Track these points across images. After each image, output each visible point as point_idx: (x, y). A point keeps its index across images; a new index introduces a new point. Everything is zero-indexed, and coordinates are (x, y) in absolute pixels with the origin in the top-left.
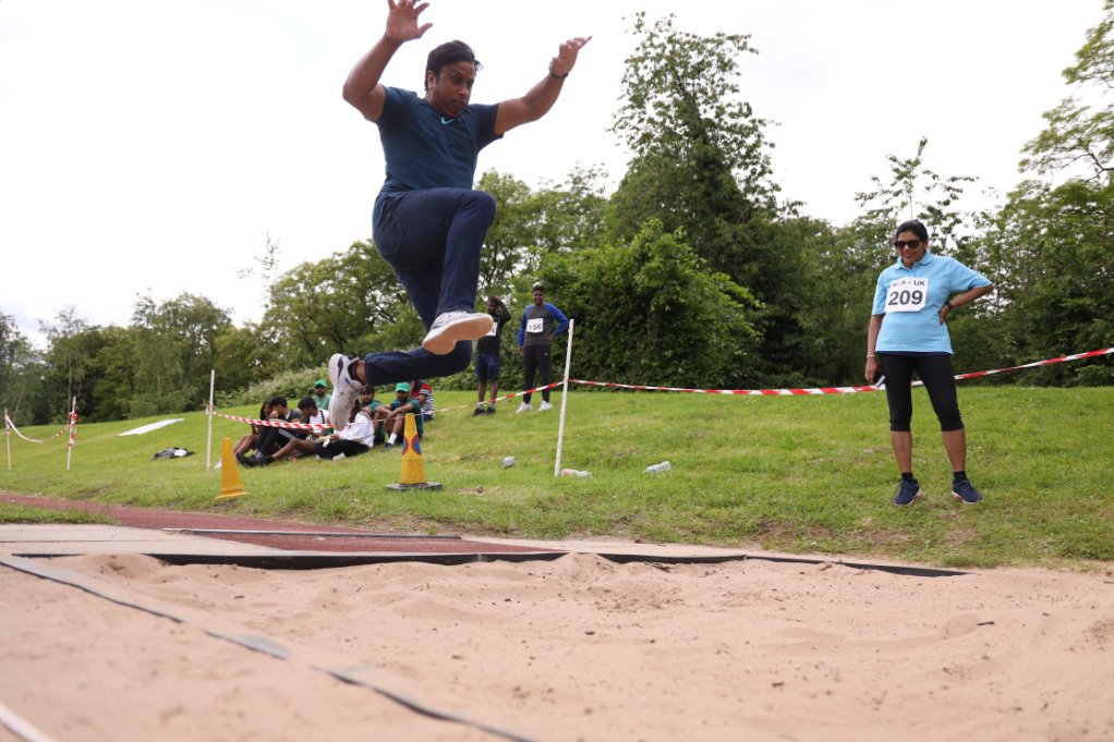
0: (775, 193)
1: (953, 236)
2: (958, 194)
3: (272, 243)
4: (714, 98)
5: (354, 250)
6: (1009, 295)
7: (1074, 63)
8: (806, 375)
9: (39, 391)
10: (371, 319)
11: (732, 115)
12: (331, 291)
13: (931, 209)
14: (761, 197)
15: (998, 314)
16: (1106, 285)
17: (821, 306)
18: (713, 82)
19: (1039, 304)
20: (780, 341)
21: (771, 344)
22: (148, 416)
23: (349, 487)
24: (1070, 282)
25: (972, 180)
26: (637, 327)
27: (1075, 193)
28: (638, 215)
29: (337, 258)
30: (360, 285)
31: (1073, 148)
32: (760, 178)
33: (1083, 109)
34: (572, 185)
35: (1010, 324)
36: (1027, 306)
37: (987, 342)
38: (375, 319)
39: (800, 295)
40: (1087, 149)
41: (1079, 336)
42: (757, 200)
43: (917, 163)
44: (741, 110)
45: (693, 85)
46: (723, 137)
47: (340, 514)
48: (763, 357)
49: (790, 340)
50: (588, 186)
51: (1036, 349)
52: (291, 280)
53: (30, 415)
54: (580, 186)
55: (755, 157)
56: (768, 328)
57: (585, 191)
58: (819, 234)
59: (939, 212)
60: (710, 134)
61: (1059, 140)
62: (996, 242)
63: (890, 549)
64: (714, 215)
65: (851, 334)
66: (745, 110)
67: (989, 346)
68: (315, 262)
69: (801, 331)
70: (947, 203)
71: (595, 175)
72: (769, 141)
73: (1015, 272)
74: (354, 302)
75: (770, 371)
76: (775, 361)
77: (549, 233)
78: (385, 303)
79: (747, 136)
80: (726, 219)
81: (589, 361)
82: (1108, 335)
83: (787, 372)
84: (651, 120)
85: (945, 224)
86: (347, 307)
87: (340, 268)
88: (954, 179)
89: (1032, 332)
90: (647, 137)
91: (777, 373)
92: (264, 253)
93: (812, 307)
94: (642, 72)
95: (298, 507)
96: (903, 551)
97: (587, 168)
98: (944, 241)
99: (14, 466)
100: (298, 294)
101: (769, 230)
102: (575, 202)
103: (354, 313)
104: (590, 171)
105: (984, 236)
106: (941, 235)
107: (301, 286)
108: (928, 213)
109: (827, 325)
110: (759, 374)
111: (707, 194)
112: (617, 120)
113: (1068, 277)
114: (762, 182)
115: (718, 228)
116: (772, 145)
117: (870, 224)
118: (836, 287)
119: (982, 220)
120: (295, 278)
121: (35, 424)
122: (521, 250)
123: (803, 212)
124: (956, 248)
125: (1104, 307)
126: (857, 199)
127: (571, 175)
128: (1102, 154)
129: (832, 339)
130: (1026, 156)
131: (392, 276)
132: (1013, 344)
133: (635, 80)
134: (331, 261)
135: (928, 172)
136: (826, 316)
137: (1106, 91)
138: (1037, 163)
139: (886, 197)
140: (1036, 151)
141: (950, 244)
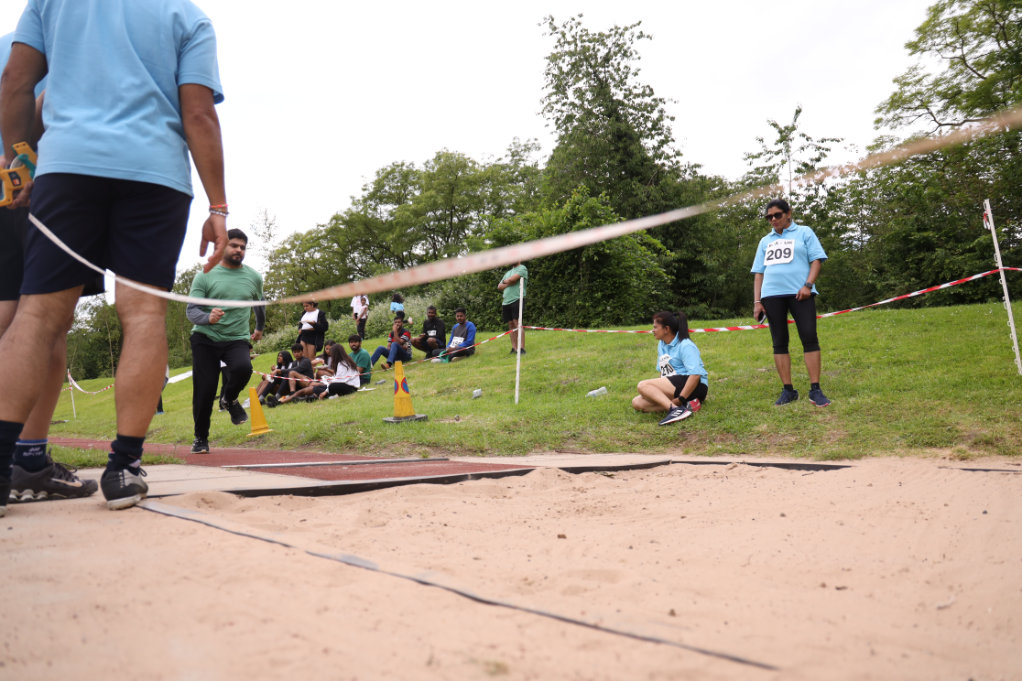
0: (678, 158)
1: (823, 186)
2: (826, 153)
3: (270, 220)
4: (623, 82)
5: (334, 222)
6: (870, 231)
7: (915, 38)
8: (710, 306)
9: (87, 350)
10: (351, 277)
11: (637, 96)
12: (317, 255)
13: (805, 165)
14: (666, 162)
15: (862, 248)
16: (945, 221)
17: (720, 248)
18: (619, 69)
19: (895, 237)
20: (688, 278)
21: (680, 282)
22: (177, 367)
23: (353, 422)
24: (917, 219)
25: (838, 141)
26: (572, 275)
28: (567, 182)
29: (321, 228)
30: (341, 250)
31: (916, 108)
32: (665, 146)
33: (924, 76)
34: (510, 158)
35: (871, 255)
36: (883, 241)
37: (853, 271)
38: (354, 277)
39: (702, 240)
40: (928, 109)
41: (925, 263)
42: (663, 165)
43: (793, 128)
44: (644, 92)
45: (605, 72)
46: (632, 114)
47: (349, 444)
48: (675, 292)
49: (697, 278)
50: (524, 158)
51: (893, 274)
52: (285, 249)
53: (82, 370)
54: (517, 158)
55: (660, 129)
56: (678, 269)
57: (522, 162)
58: (716, 189)
59: (812, 167)
60: (622, 112)
61: (904, 102)
62: (860, 189)
63: (782, 449)
64: (629, 180)
66: (648, 92)
67: (856, 274)
68: (304, 232)
69: (705, 270)
70: (818, 160)
71: (529, 149)
72: (670, 116)
73: (874, 212)
74: (337, 264)
75: (682, 304)
76: (684, 295)
77: (494, 199)
78: (362, 263)
79: (651, 112)
80: (639, 181)
81: (534, 304)
82: (947, 261)
83: (695, 304)
84: (572, 104)
85: (817, 177)
86: (331, 268)
87: (325, 237)
88: (823, 140)
89: (888, 261)
90: (570, 118)
91: (687, 305)
92: (262, 229)
93: (712, 249)
94: (561, 64)
95: (315, 440)
96: (791, 449)
97: (523, 142)
98: (816, 190)
99: (78, 414)
100: (292, 260)
101: (675, 188)
102: (514, 172)
103: (337, 273)
104: (525, 146)
105: (848, 184)
106: (814, 186)
107: (293, 253)
108: (803, 168)
109: (726, 264)
110: (672, 307)
111: (622, 162)
112: (544, 106)
113: (915, 215)
114: (666, 149)
115: (633, 190)
116: (673, 119)
117: (757, 178)
118: (733, 234)
119: (846, 170)
120: (288, 247)
121: (87, 378)
122: (473, 214)
123: (700, 172)
124: (826, 194)
125: (943, 238)
126: (746, 159)
127: (510, 150)
128: (939, 112)
129: (730, 275)
130: (880, 115)
131: (367, 241)
132: (874, 272)
133: (556, 72)
134: (318, 231)
135: (804, 135)
136: (725, 256)
137: (940, 61)
138: (889, 121)
139: (769, 156)
140: (888, 111)
141: (823, 193)
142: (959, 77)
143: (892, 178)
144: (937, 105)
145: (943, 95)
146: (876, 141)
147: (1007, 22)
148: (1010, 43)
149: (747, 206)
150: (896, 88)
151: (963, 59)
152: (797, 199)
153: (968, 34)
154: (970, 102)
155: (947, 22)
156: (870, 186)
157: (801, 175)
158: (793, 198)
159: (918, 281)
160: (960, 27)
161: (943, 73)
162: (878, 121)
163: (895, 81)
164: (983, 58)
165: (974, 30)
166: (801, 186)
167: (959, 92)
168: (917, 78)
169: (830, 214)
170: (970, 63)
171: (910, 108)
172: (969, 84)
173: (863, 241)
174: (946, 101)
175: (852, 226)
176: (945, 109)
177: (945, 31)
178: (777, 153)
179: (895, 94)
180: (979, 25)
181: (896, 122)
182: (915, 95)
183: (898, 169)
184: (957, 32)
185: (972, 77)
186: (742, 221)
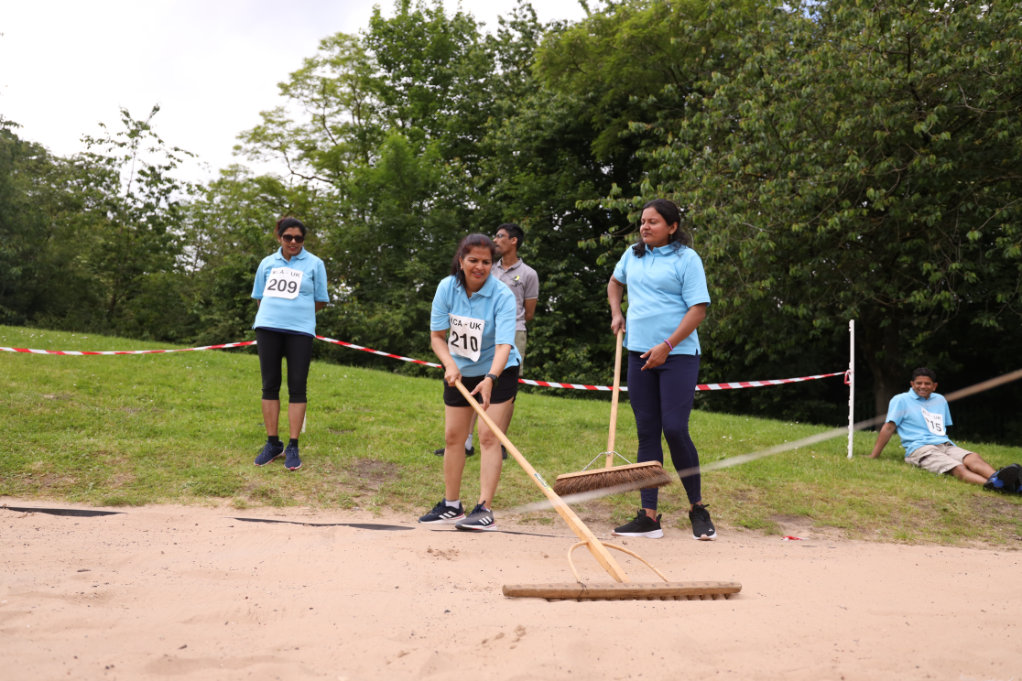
1: (166, 198)
2: (177, 163)
6: (205, 258)
7: (288, 81)
13: (152, 169)
15: (193, 275)
17: (22, 233)
19: (227, 273)
24: (252, 259)
25: (192, 156)
27: (270, 185)
31: (275, 149)
33: (288, 121)
35: (201, 285)
36: (216, 272)
37: (179, 297)
40: (285, 154)
41: (252, 305)
43: (147, 126)
51: (219, 310)
58: (34, 158)
59: (160, 175)
61: (265, 138)
62: (205, 212)
65: (51, 268)
67: (182, 301)
70: (167, 168)
73: (214, 239)
88: (176, 149)
89: (217, 295)
93: (12, 232)
98: (158, 200)
105: (193, 202)
106: (156, 195)
108: (149, 172)
109: (26, 255)
113: (252, 255)
117: (90, 163)
118: (45, 221)
119: (194, 188)
123: (14, 130)
124: (167, 207)
126: (82, 140)
128: (294, 160)
129: (29, 270)
130: (240, 142)
132: (201, 303)
135: (155, 136)
136: (28, 246)
137: (304, 113)
138: (248, 152)
139: (111, 145)
140: (249, 141)
141: (163, 204)
142: (317, 134)
143: (238, 210)
144: (294, 152)
145: (301, 146)
146: (231, 166)
147: (363, 102)
148: (362, 121)
149: (70, 191)
150: (261, 121)
151: (323, 119)
152: (134, 202)
153: (332, 98)
154: (322, 161)
155: (318, 78)
156: (215, 212)
157: (144, 178)
158: (129, 201)
159: (241, 321)
160: (327, 89)
161: (304, 125)
162: (238, 148)
163: (263, 114)
164: (340, 126)
165: (337, 97)
166: (142, 190)
167: (315, 148)
168: (281, 120)
169: (168, 229)
170: (328, 124)
171: (268, 146)
172: (324, 144)
173: (195, 267)
174: (302, 152)
175: (188, 248)
176: (300, 159)
177: (315, 86)
178: (122, 145)
179: (259, 127)
180: (343, 94)
181: (254, 155)
182: (276, 136)
183: (246, 202)
184: (323, 92)
185: (326, 139)
186: (60, 209)
